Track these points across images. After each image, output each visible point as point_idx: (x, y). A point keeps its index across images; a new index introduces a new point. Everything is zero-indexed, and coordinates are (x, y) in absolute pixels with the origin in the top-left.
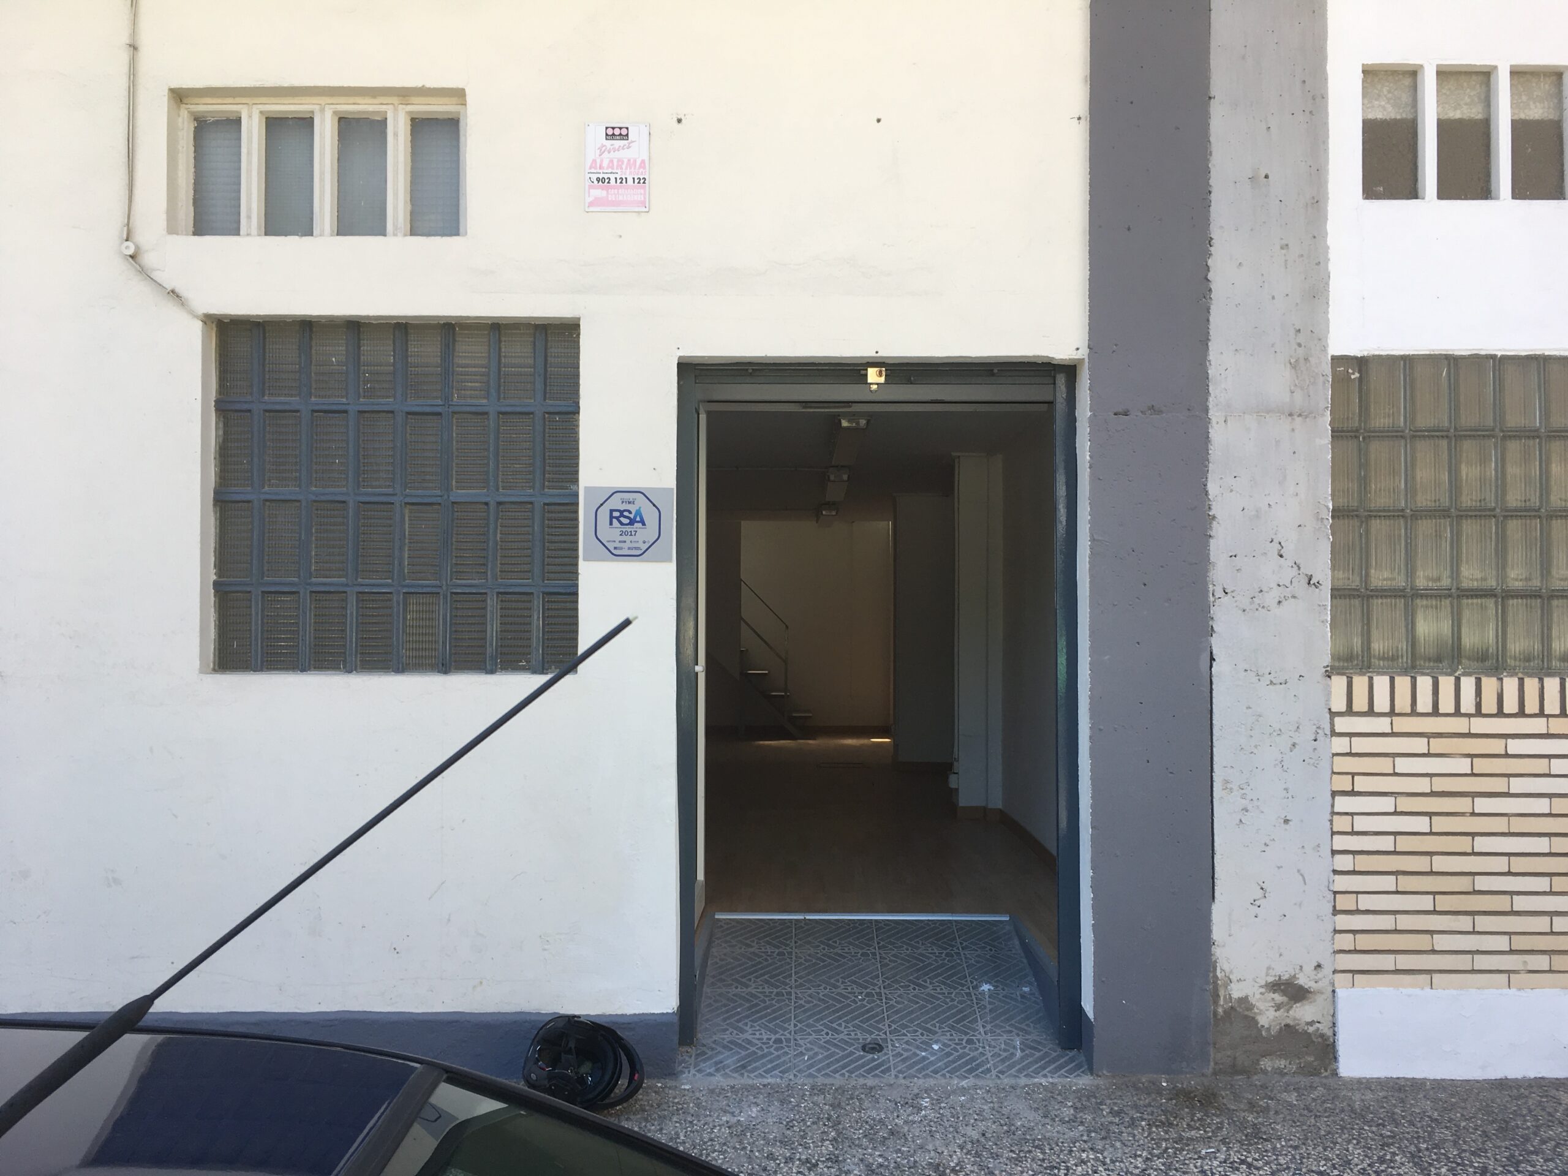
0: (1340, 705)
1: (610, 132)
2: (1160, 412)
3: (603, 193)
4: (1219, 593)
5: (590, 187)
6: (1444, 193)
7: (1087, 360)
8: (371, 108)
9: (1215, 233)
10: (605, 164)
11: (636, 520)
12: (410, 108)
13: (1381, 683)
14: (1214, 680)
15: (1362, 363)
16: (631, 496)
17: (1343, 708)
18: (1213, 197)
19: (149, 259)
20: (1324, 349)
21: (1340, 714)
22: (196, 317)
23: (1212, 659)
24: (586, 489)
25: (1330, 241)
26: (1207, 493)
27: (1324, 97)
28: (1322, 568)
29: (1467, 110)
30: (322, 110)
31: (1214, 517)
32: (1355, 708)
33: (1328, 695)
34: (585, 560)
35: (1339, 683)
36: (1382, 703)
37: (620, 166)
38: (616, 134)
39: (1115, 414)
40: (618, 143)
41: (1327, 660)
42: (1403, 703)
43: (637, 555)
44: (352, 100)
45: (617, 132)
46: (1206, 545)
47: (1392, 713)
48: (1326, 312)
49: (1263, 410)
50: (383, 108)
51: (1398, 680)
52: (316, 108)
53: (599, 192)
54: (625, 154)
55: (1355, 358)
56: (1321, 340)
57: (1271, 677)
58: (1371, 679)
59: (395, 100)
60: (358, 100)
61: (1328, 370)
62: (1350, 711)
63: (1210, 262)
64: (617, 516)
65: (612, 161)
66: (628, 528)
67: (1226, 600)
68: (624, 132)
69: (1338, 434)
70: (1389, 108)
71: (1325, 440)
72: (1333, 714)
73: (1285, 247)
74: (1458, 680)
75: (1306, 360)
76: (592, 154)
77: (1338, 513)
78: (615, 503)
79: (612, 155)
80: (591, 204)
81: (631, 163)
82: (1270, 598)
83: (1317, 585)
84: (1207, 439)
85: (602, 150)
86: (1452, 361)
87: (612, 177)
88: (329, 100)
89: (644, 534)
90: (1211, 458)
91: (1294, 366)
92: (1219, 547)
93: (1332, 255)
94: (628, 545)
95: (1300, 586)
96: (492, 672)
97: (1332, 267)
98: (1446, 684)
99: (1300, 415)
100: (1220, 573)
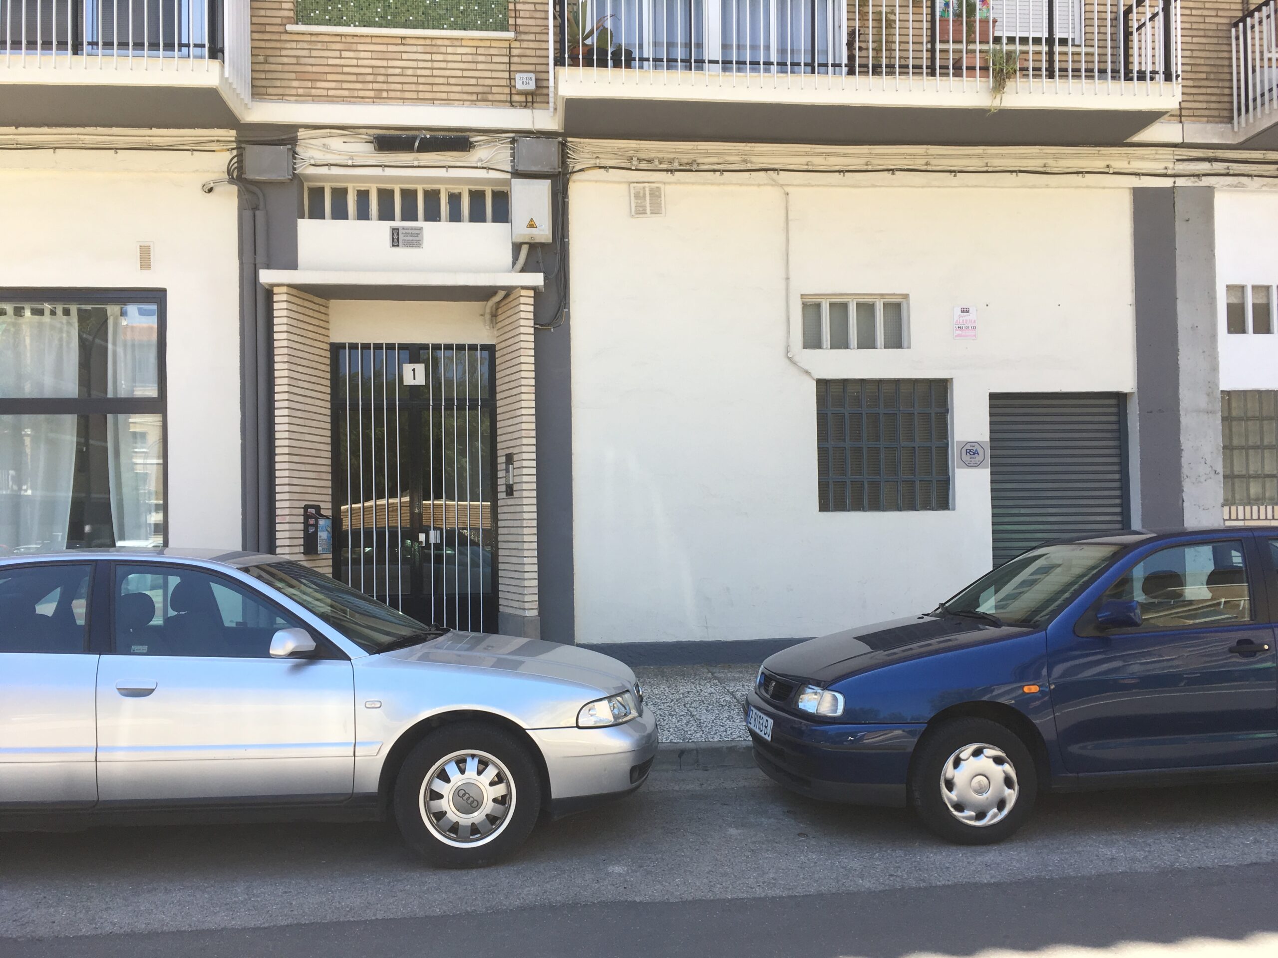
0: (1227, 517)
1: (963, 310)
2: (1163, 412)
3: (961, 332)
4: (1185, 477)
5: (956, 330)
6: (1255, 332)
7: (1136, 394)
8: (870, 300)
9: (1180, 347)
10: (961, 321)
11: (976, 453)
12: (885, 300)
13: (1241, 508)
14: (1184, 508)
15: (1229, 393)
16: (973, 444)
17: (1228, 518)
18: (1179, 334)
19: (796, 359)
20: (1218, 389)
21: (1227, 520)
22: (814, 379)
23: (1184, 501)
24: (957, 442)
25: (1219, 350)
26: (1180, 441)
27: (1215, 298)
28: (1220, 468)
29: (1262, 300)
30: (853, 301)
31: (1183, 450)
32: (1232, 518)
33: (1222, 513)
34: (957, 468)
35: (1226, 509)
36: (1241, 516)
37: (966, 323)
38: (965, 311)
39: (1148, 412)
40: (965, 314)
41: (1222, 501)
42: (1248, 516)
43: (976, 466)
44: (864, 297)
45: (965, 310)
46: (1180, 459)
47: (1244, 519)
48: (1218, 376)
49: (1198, 411)
50: (875, 300)
51: (1246, 507)
52: (850, 300)
53: (958, 332)
54: (968, 318)
55: (1227, 391)
56: (1217, 385)
57: (1203, 507)
58: (1237, 507)
59: (878, 297)
60: (866, 297)
61: (1219, 395)
62: (1230, 519)
63: (1179, 358)
64: (968, 452)
65: (963, 320)
66: (973, 456)
67: (1187, 480)
68: (968, 310)
69: (1224, 419)
70: (1234, 300)
71: (1219, 422)
72: (1225, 520)
73: (1204, 352)
74: (1266, 507)
75: (1212, 393)
76: (956, 318)
77: (1224, 448)
78: (968, 447)
79: (964, 318)
80: (956, 336)
81: (970, 321)
82: (1202, 479)
83: (1218, 474)
84: (1179, 421)
85: (960, 316)
86: (1259, 392)
87: (964, 326)
88: (854, 297)
89: (978, 458)
90: (1181, 428)
91: (1208, 395)
92: (1184, 461)
93: (1220, 355)
94: (973, 462)
95: (1212, 475)
96: (918, 510)
97: (1220, 359)
98: (1262, 508)
99: (1211, 412)
100: (1185, 470)
